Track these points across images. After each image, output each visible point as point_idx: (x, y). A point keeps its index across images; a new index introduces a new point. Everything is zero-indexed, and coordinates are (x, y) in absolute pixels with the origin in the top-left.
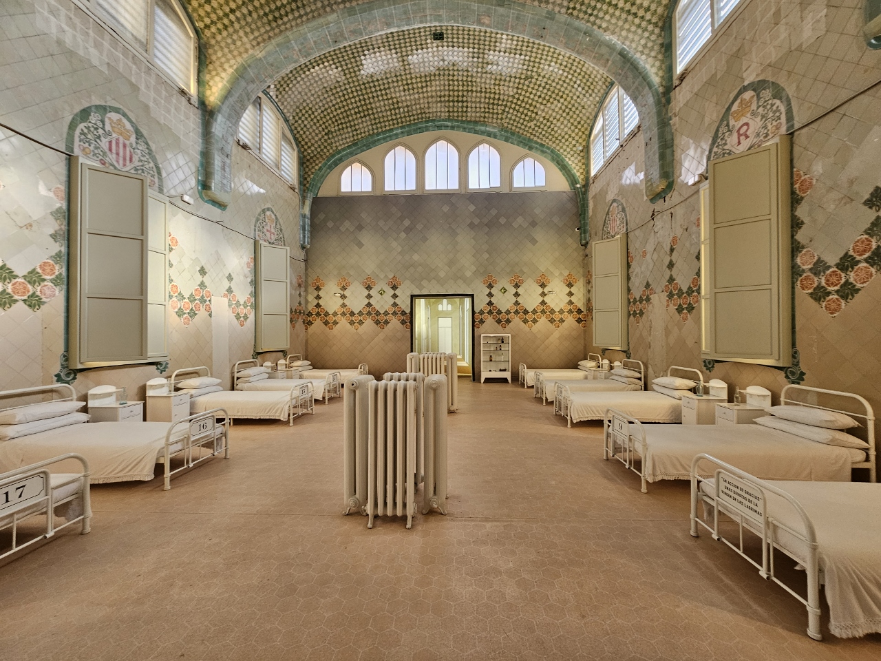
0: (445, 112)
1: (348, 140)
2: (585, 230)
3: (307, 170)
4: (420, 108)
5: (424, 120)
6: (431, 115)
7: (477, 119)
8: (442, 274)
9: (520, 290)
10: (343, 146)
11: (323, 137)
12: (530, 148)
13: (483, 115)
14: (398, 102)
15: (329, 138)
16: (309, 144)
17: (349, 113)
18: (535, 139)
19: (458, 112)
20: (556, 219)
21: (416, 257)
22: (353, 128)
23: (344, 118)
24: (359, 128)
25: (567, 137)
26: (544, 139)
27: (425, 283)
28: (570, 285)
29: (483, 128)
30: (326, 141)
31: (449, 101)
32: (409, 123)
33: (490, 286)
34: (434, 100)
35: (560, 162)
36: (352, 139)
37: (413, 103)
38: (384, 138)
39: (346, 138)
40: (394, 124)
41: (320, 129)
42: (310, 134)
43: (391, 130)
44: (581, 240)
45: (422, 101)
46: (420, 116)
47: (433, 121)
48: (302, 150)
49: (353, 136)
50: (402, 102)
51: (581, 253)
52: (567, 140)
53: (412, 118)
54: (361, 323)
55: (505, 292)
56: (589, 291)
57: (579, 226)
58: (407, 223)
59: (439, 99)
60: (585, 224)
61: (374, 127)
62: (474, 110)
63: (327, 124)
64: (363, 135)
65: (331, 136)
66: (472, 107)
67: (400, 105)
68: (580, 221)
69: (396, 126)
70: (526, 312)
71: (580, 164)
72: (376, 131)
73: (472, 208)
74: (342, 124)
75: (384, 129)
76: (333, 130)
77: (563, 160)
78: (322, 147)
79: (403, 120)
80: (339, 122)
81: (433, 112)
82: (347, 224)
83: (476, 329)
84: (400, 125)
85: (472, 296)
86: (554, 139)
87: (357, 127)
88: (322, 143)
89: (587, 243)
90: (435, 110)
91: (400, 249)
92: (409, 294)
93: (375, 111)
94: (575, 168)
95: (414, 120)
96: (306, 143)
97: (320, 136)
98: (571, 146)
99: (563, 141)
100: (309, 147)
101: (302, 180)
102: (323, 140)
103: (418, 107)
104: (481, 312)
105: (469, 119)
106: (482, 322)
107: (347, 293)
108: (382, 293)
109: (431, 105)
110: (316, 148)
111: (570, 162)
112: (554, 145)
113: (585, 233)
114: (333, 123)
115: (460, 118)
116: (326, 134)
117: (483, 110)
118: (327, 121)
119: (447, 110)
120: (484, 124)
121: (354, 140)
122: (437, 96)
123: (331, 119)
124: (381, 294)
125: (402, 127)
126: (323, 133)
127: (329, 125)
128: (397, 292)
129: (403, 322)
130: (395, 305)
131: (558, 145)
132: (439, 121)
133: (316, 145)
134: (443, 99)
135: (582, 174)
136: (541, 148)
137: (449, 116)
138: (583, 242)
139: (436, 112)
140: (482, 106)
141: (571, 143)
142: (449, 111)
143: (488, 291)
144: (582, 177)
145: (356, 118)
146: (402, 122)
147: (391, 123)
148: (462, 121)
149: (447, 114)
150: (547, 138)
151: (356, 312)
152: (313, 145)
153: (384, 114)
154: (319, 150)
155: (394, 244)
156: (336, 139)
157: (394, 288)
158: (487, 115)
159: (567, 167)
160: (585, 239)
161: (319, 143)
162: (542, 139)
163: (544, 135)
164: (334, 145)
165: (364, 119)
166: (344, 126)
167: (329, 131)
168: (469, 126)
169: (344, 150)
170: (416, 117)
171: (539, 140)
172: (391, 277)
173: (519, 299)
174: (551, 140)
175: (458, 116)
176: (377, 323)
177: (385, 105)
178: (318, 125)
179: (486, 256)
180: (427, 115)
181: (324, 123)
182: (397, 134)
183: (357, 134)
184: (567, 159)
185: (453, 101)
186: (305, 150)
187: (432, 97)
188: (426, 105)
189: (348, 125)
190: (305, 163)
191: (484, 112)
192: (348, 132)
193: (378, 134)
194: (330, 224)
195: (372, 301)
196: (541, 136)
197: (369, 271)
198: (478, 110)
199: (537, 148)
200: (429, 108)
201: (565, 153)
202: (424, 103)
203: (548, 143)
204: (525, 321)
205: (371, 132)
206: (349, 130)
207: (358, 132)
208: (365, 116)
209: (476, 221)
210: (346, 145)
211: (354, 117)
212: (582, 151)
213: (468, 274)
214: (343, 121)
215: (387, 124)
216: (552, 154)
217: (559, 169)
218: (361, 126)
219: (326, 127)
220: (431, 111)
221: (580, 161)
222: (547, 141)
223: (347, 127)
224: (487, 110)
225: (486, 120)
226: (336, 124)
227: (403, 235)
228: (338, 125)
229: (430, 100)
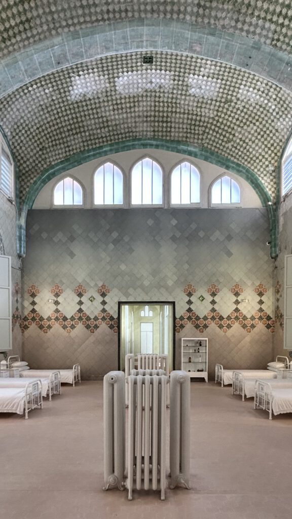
0: (150, 131)
1: (61, 156)
2: (275, 244)
3: (23, 183)
4: (128, 127)
5: (131, 138)
6: (138, 134)
7: (180, 139)
8: (146, 283)
9: (216, 299)
10: (56, 162)
11: (38, 152)
12: (228, 167)
13: (185, 135)
14: (107, 121)
15: (43, 154)
16: (25, 159)
17: (62, 130)
18: (232, 159)
19: (162, 131)
20: (249, 234)
21: (123, 267)
22: (66, 145)
23: (57, 134)
24: (71, 145)
25: (260, 157)
26: (240, 159)
27: (131, 291)
28: (261, 294)
29: (185, 148)
30: (40, 156)
31: (154, 121)
32: (117, 141)
33: (190, 295)
34: (141, 119)
35: (254, 181)
36: (64, 155)
37: (122, 122)
38: (94, 155)
39: (59, 154)
40: (103, 142)
41: (35, 144)
42: (26, 149)
43: (101, 147)
44: (271, 254)
45: (129, 120)
46: (127, 135)
47: (140, 139)
48: (18, 164)
49: (66, 152)
50: (111, 120)
51: (271, 265)
52: (261, 161)
53: (120, 136)
54: (73, 327)
55: (203, 300)
56: (278, 300)
57: (270, 240)
58: (115, 235)
59: (145, 119)
60: (275, 239)
61: (85, 144)
62: (177, 130)
63: (41, 140)
64: (75, 151)
65: (45, 152)
66: (175, 128)
67: (110, 123)
68: (271, 236)
69: (105, 143)
70: (221, 318)
71: (272, 183)
72: (86, 148)
73: (174, 222)
74: (55, 140)
75: (94, 146)
76: (47, 146)
77: (257, 179)
78: (37, 162)
79: (112, 138)
80: (53, 139)
81: (139, 132)
82: (60, 235)
83: (176, 334)
84: (109, 142)
85: (173, 303)
86: (249, 160)
87: (69, 144)
88: (37, 159)
89: (277, 256)
90: (141, 129)
91: (108, 259)
92: (116, 300)
93: (86, 129)
94: (267, 187)
95: (122, 138)
96: (22, 158)
97: (35, 151)
98: (264, 166)
99: (257, 161)
100: (25, 162)
101: (18, 192)
102: (37, 156)
103: (126, 126)
104: (182, 318)
105: (172, 139)
106: (182, 327)
107: (60, 299)
108: (92, 299)
109: (138, 124)
110: (31, 163)
111: (263, 182)
112: (249, 165)
113: (275, 246)
114: (47, 139)
115: (164, 138)
116: (40, 150)
117: (185, 130)
118: (42, 137)
119: (152, 129)
120: (186, 143)
121: (67, 156)
122: (144, 116)
123: (45, 135)
124: (91, 301)
125: (111, 145)
126: (38, 149)
127: (44, 141)
128: (107, 299)
129: (111, 327)
130: (104, 311)
131: (253, 165)
132: (145, 140)
133: (31, 160)
134: (149, 119)
135: (273, 192)
136: (237, 168)
137: (154, 135)
138: (274, 255)
139: (143, 131)
140: (185, 127)
141: (264, 163)
142: (154, 131)
143: (187, 299)
144: (273, 195)
145: (69, 135)
146: (111, 140)
147: (101, 140)
148: (167, 141)
149: (152, 134)
150: (243, 158)
151: (69, 317)
152: (28, 160)
153: (95, 132)
154: (34, 164)
155: (103, 255)
156: (50, 154)
157: (103, 295)
158: (189, 135)
159: (260, 185)
160: (275, 252)
161: (34, 158)
162: (238, 159)
163: (240, 156)
164: (48, 160)
165: (76, 136)
166: (57, 142)
167: (43, 147)
168: (172, 146)
169: (57, 165)
170: (124, 136)
171: (235, 160)
172: (100, 284)
173: (216, 307)
174: (246, 160)
175: (162, 136)
176: (88, 327)
177: (95, 124)
178: (33, 141)
179: (186, 266)
180: (134, 134)
181: (39, 139)
182: (106, 151)
183: (69, 151)
184: (260, 179)
185: (158, 121)
186: (21, 164)
187: (139, 116)
188: (134, 125)
189: (61, 141)
190: (21, 177)
191: (187, 132)
192: (61, 149)
193: (89, 151)
194: (44, 235)
195: (83, 307)
196: (237, 157)
197: (80, 280)
198: (181, 130)
199: (233, 167)
200: (136, 127)
201: (259, 173)
202: (131, 122)
203: (244, 163)
204: (221, 327)
205: (82, 149)
206: (62, 146)
207: (71, 148)
208: (77, 133)
209: (178, 234)
210: (59, 161)
211: (67, 134)
212: (274, 171)
213: (170, 283)
214: (56, 138)
215: (97, 141)
216: (247, 174)
217: (253, 187)
218: (73, 142)
219: (41, 143)
220: (137, 130)
221: (272, 180)
222: (243, 161)
223: (60, 144)
224: (189, 131)
225: (188, 140)
226: (50, 140)
227: (111, 246)
228: (52, 141)
229: (137, 120)
